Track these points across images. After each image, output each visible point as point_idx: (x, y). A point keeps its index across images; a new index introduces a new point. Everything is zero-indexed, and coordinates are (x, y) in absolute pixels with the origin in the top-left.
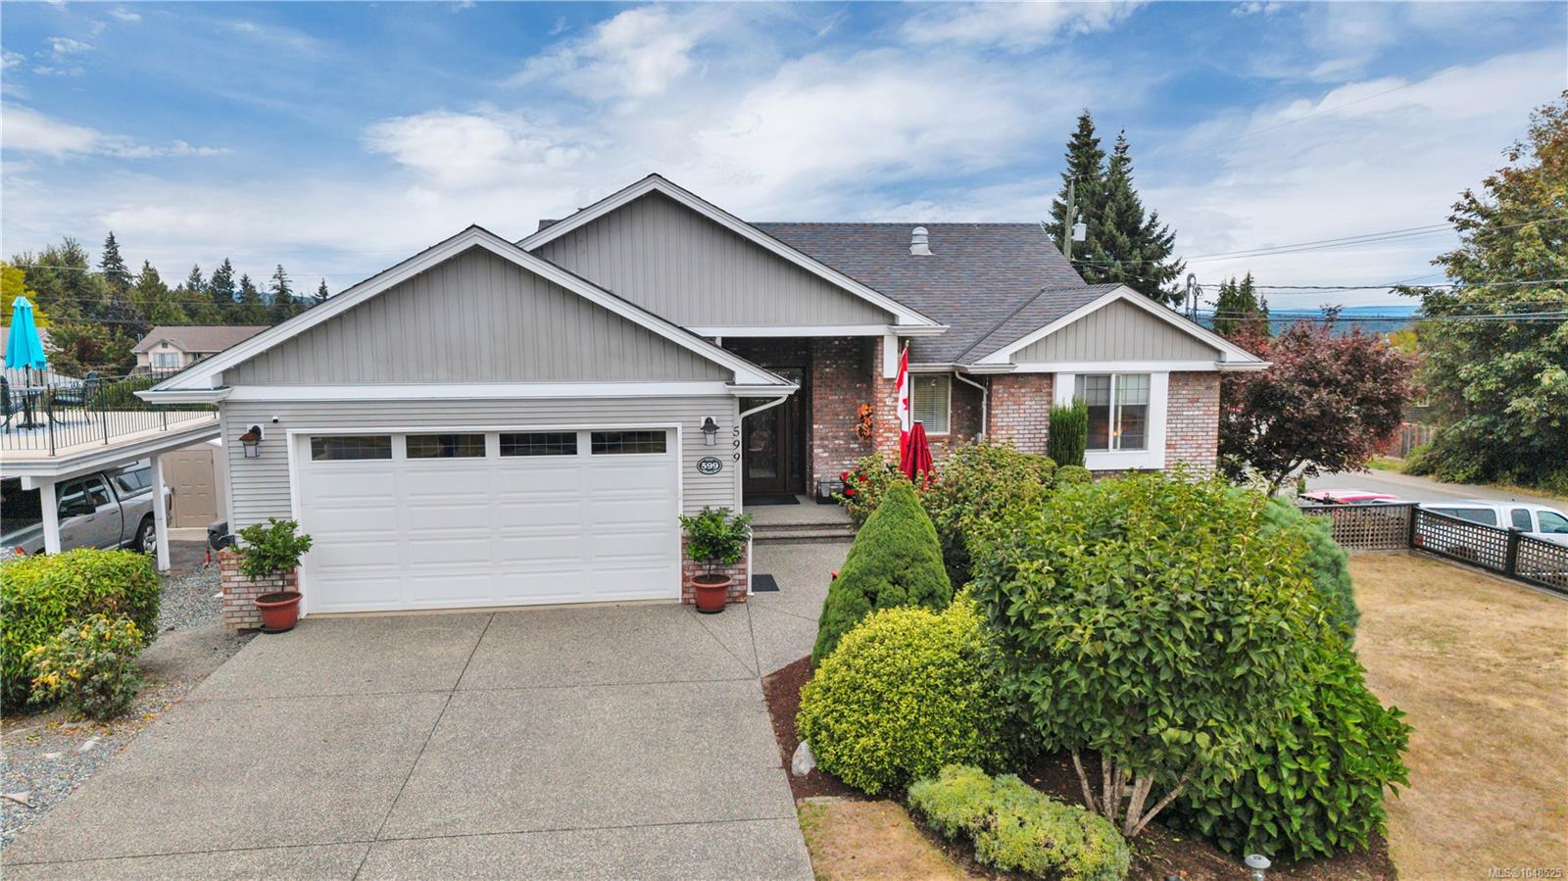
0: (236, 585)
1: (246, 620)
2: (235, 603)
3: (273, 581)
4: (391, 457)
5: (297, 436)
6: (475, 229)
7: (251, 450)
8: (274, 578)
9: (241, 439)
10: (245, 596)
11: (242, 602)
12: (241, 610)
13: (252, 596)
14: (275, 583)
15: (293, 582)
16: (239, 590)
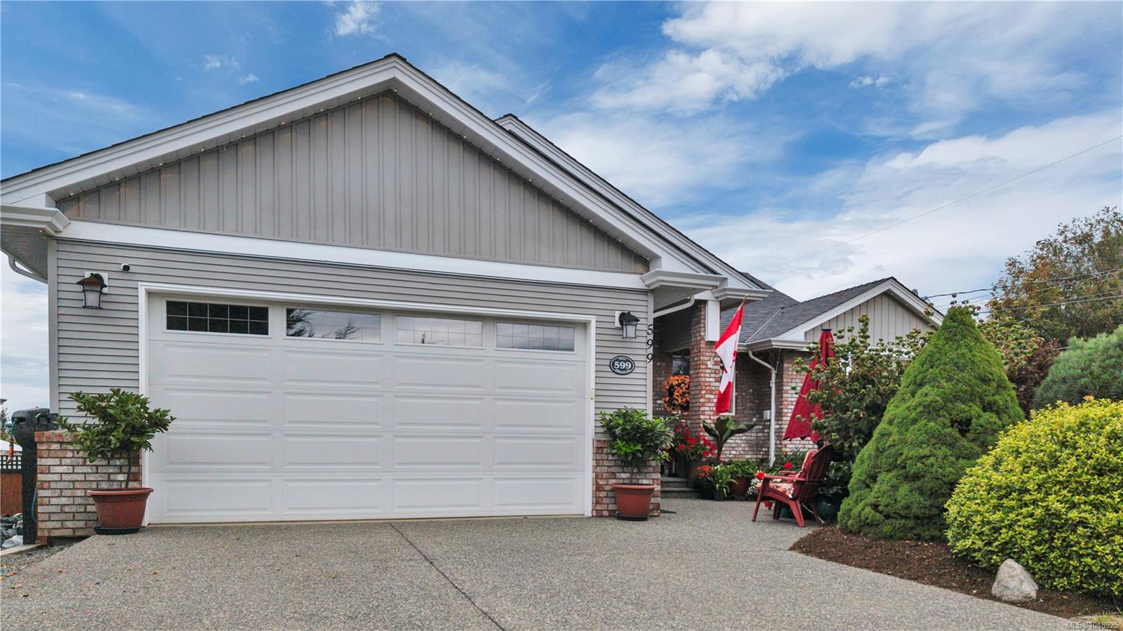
0: (56, 477)
1: (69, 524)
2: (53, 501)
3: (109, 474)
4: (267, 334)
5: (150, 294)
6: (394, 59)
7: (92, 298)
8: (111, 471)
9: (78, 283)
10: (68, 493)
11: (64, 500)
12: (62, 512)
13: (79, 493)
14: (112, 477)
15: (136, 477)
16: (60, 485)
